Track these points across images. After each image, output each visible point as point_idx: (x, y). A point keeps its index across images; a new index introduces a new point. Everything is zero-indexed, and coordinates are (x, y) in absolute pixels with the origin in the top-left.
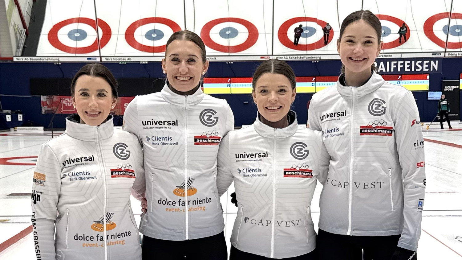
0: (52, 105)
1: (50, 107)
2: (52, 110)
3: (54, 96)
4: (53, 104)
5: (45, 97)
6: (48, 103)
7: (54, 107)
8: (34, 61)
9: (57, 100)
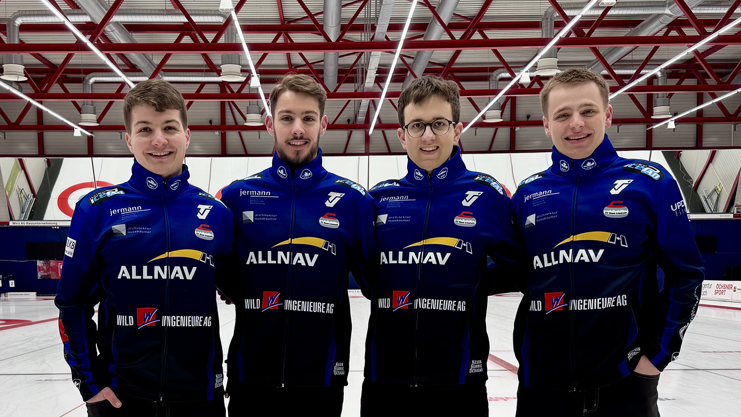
0: (48, 270)
1: (47, 272)
2: (48, 275)
3: (51, 261)
4: (50, 269)
5: (42, 261)
6: (45, 268)
7: (50, 272)
8: (30, 225)
9: (54, 264)
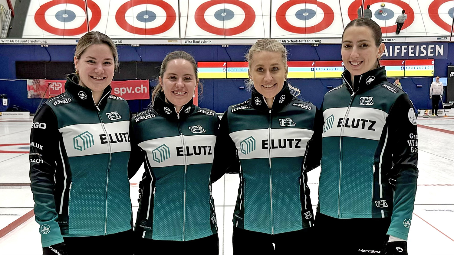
0: (38, 89)
1: (37, 92)
3: (41, 80)
5: (31, 80)
8: (20, 43)
9: (44, 84)
